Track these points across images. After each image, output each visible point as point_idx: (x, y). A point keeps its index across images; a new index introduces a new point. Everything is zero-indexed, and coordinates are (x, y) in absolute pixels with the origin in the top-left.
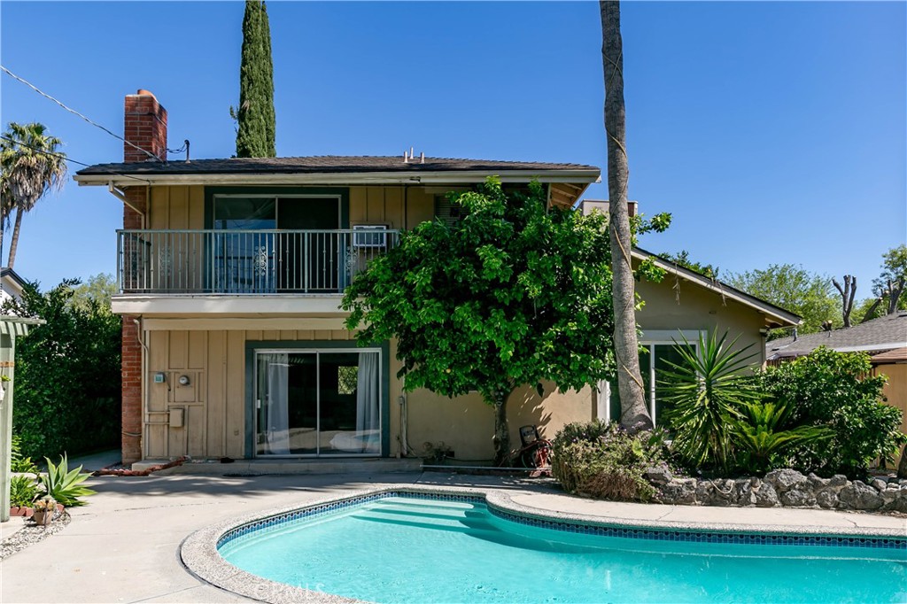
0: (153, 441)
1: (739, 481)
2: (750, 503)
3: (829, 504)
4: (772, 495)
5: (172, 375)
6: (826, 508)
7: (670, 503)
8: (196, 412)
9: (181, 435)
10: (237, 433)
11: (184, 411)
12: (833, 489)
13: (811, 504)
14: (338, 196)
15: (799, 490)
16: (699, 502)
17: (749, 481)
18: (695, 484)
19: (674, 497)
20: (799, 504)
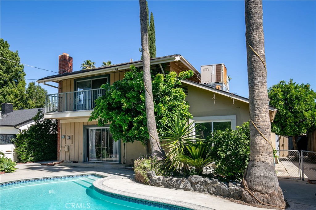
0: (62, 155)
1: (178, 179)
2: (180, 188)
3: (211, 192)
4: (189, 186)
5: (66, 136)
6: (210, 194)
7: (153, 186)
8: (72, 147)
9: (68, 154)
10: (81, 154)
11: (68, 146)
12: (213, 185)
13: (204, 191)
14: (107, 77)
15: (200, 184)
16: (163, 186)
17: (181, 179)
18: (161, 179)
19: (154, 183)
20: (199, 191)
